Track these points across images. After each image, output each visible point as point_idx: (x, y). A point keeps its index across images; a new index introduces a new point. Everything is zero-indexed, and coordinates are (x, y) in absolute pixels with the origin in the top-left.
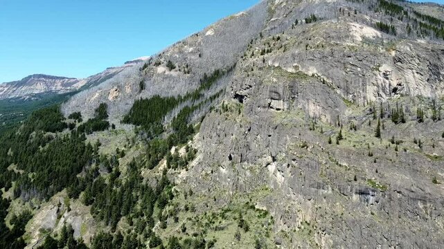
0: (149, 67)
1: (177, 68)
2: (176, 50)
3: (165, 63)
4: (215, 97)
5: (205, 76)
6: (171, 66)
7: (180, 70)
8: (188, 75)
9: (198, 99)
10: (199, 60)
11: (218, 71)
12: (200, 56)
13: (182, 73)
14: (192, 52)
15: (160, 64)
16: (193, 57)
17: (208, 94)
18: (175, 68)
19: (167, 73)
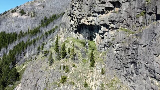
0: (8, 13)
1: (27, 14)
2: (29, 5)
3: (20, 11)
4: (50, 32)
5: (45, 19)
6: (23, 13)
7: (28, 15)
8: (33, 18)
9: (36, 34)
10: (43, 9)
11: (55, 15)
12: (44, 7)
13: (30, 17)
14: (39, 6)
15: (15, 11)
16: (39, 8)
17: (45, 30)
18: (25, 14)
19: (19, 17)
